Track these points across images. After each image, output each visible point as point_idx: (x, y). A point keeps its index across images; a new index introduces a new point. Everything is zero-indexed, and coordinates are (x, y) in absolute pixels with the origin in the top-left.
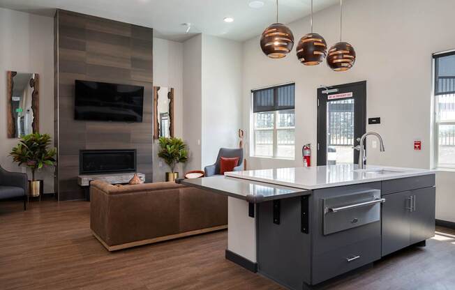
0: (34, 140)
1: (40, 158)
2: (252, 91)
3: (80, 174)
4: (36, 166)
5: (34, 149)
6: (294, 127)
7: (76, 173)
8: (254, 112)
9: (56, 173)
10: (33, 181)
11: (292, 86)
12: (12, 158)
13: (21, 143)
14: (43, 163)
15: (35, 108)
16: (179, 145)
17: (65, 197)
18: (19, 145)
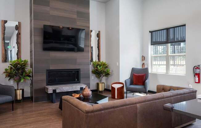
0: (18, 64)
1: (22, 75)
2: (150, 32)
3: (47, 85)
4: (20, 80)
5: (18, 69)
6: (185, 54)
7: (44, 85)
8: (151, 45)
9: (32, 84)
10: (18, 90)
11: (184, 27)
12: (4, 75)
13: (10, 66)
14: (24, 78)
15: (18, 43)
16: (105, 66)
17: (37, 100)
18: (9, 67)
